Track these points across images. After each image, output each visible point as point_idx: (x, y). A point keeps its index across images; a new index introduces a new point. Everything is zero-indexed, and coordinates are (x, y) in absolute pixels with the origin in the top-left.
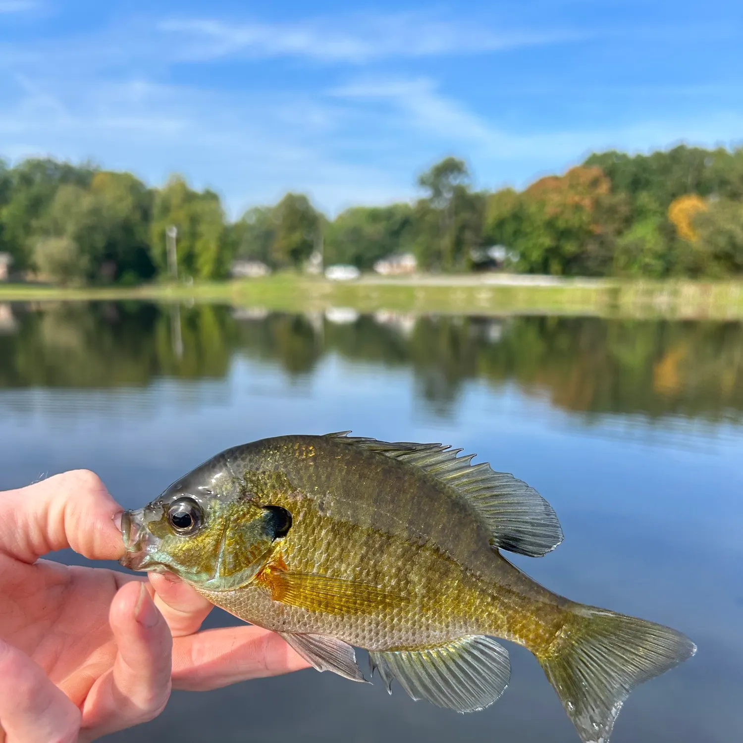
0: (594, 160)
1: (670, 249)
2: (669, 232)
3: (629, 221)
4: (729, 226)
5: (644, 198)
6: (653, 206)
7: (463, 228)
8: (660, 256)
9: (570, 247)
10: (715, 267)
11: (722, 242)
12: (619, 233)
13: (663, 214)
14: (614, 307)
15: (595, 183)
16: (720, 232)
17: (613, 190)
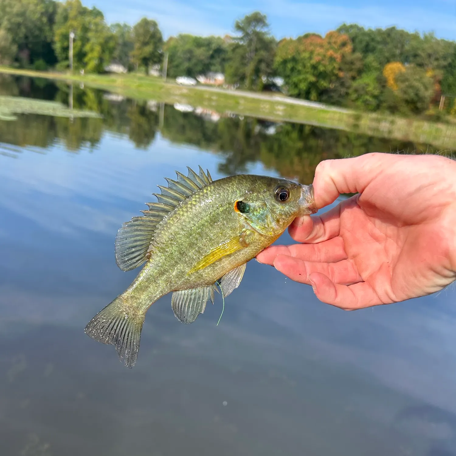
0: (344, 29)
1: (382, 92)
2: (382, 82)
3: (360, 72)
4: (417, 84)
5: (370, 58)
6: (375, 64)
7: (260, 61)
8: (375, 97)
9: (324, 84)
10: (405, 108)
11: (411, 94)
12: (354, 78)
13: (380, 70)
14: (356, 126)
15: (344, 44)
16: (411, 87)
17: (354, 51)
